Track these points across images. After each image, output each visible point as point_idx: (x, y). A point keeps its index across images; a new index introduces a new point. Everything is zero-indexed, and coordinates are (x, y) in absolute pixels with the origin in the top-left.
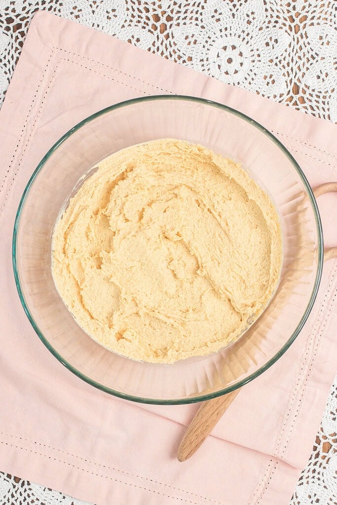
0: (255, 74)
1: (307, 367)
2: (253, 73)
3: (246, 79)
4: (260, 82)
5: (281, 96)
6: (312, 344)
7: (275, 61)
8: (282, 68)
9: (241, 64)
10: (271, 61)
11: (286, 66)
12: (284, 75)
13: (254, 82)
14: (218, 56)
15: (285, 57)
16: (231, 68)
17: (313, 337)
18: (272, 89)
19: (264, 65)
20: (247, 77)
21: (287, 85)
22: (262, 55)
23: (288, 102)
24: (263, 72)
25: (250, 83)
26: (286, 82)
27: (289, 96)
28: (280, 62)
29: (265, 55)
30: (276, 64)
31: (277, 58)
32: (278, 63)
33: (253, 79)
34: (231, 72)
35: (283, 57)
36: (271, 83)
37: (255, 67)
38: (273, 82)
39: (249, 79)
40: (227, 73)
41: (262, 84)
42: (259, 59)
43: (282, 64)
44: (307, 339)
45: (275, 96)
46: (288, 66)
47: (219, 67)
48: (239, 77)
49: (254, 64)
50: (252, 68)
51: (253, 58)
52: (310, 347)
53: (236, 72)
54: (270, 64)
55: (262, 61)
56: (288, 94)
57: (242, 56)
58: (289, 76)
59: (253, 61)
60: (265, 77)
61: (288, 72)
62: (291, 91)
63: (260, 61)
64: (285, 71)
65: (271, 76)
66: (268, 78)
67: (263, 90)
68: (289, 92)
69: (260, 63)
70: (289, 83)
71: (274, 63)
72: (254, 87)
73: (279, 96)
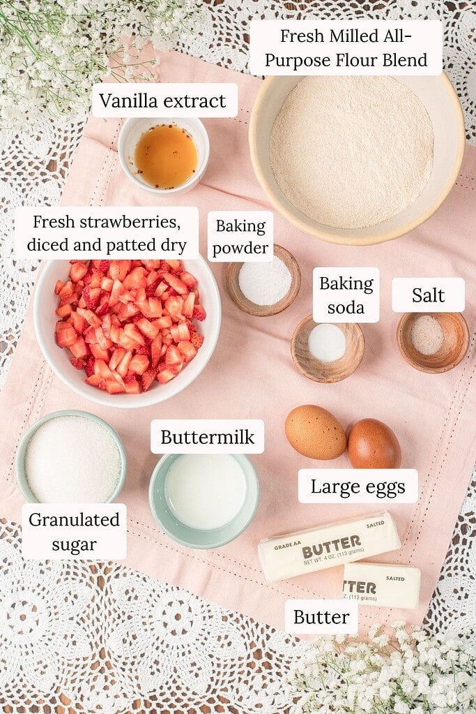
0: (148, 601)
2: (151, 603)
3: (158, 596)
4: (143, 591)
5: (117, 576)
7: (125, 618)
8: (117, 609)
9: (164, 613)
10: (130, 617)
11: (112, 612)
12: (115, 601)
13: (149, 593)
14: (192, 622)
15: (113, 622)
16: (176, 608)
18: (129, 584)
19: (137, 612)
20: (157, 599)
21: (111, 589)
22: (141, 624)
23: (109, 567)
24: (139, 605)
25: (154, 591)
26: (112, 593)
27: (108, 575)
28: (119, 617)
29: (137, 624)
30: (124, 613)
31: (123, 621)
32: (121, 615)
33: (151, 596)
34: (176, 604)
35: (116, 623)
36: (130, 591)
37: (148, 610)
38: (127, 592)
39: (154, 595)
40: (181, 602)
41: (139, 590)
42: (143, 620)
43: (117, 613)
45: (125, 575)
47: (190, 610)
48: (166, 598)
49: (150, 614)
50: (151, 608)
51: (151, 620)
53: (170, 604)
54: (131, 614)
55: (140, 617)
56: (109, 578)
57: (164, 623)
58: (109, 599)
59: (150, 617)
60: (136, 598)
61: (110, 604)
62: (106, 581)
63: (143, 617)
64: (114, 606)
65: (129, 599)
66: (133, 596)
67: (140, 583)
68: (108, 580)
69: (143, 615)
70: (109, 590)
71: (127, 615)
72: (149, 586)
73: (120, 576)
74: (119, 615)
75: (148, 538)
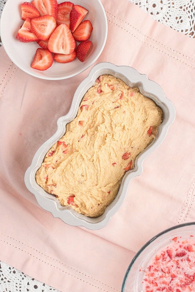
0: (170, 16)
1: (187, 209)
2: (169, 15)
3: (164, 18)
4: (173, 21)
5: (187, 30)
6: (191, 194)
7: (183, 8)
8: (188, 13)
9: (162, 8)
10: (181, 8)
11: (190, 11)
12: (189, 17)
13: (169, 20)
14: (147, 2)
15: (190, 6)
16: (155, 10)
17: (192, 190)
18: (180, 26)
19: (176, 10)
20: (165, 17)
21: (190, 24)
22: (175, 4)
23: (191, 36)
24: (175, 14)
25: (166, 21)
26: (190, 22)
27: (191, 31)
28: (187, 8)
29: (177, 4)
30: (184, 10)
31: (185, 6)
32: (186, 9)
33: (168, 19)
34: (155, 13)
35: (189, 5)
36: (180, 22)
37: (170, 11)
38: (182, 21)
39: (166, 19)
40: (152, 13)
41: (175, 22)
42: (173, 5)
43: (188, 10)
44: (188, 191)
45: (182, 31)
46: (192, 11)
47: (147, 9)
48: (160, 17)
49: (170, 9)
50: (169, 12)
51: (169, 5)
52: (190, 196)
53: (158, 13)
54: (180, 9)
55: (175, 8)
56: (191, 30)
57: (162, 3)
58: (192, 18)
59: (169, 7)
60: (177, 18)
61: (191, 16)
62: (193, 28)
63: (174, 7)
64: (189, 15)
65: (180, 18)
66: (178, 19)
67: (174, 26)
68: (191, 28)
69: (174, 8)
70: (192, 23)
71: (183, 9)
72: (169, 24)
73: (185, 30)
74: (187, 9)
75: (169, 49)
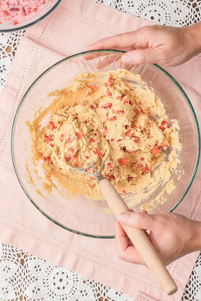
0: (46, 272)
2: (48, 273)
3: (52, 269)
4: (44, 267)
5: (31, 259)
8: (30, 275)
9: (54, 278)
10: (36, 280)
11: (28, 277)
12: (29, 271)
13: (47, 268)
14: (68, 283)
15: (28, 282)
16: (60, 276)
18: (37, 263)
19: (41, 277)
20: (51, 271)
21: (27, 265)
22: (42, 283)
23: (27, 254)
24: (42, 273)
25: (50, 267)
26: (28, 267)
27: (26, 259)
29: (40, 283)
30: (34, 277)
31: (33, 281)
32: (32, 278)
33: (48, 269)
34: (60, 274)
35: (30, 282)
36: (37, 267)
37: (46, 276)
38: (35, 267)
39: (50, 269)
40: (63, 273)
41: (42, 266)
42: (44, 281)
45: (35, 258)
46: (26, 276)
47: (67, 277)
48: (56, 271)
49: (47, 278)
50: (48, 275)
51: (47, 281)
53: (57, 274)
54: (37, 278)
55: (42, 279)
57: (54, 283)
58: (26, 270)
60: (40, 270)
61: (27, 273)
62: (25, 261)
64: (29, 273)
65: (37, 271)
67: (42, 262)
72: (47, 264)
73: (32, 259)
74: (31, 278)
